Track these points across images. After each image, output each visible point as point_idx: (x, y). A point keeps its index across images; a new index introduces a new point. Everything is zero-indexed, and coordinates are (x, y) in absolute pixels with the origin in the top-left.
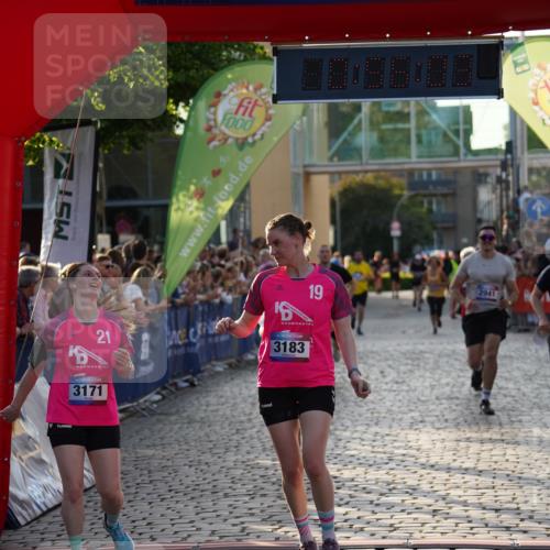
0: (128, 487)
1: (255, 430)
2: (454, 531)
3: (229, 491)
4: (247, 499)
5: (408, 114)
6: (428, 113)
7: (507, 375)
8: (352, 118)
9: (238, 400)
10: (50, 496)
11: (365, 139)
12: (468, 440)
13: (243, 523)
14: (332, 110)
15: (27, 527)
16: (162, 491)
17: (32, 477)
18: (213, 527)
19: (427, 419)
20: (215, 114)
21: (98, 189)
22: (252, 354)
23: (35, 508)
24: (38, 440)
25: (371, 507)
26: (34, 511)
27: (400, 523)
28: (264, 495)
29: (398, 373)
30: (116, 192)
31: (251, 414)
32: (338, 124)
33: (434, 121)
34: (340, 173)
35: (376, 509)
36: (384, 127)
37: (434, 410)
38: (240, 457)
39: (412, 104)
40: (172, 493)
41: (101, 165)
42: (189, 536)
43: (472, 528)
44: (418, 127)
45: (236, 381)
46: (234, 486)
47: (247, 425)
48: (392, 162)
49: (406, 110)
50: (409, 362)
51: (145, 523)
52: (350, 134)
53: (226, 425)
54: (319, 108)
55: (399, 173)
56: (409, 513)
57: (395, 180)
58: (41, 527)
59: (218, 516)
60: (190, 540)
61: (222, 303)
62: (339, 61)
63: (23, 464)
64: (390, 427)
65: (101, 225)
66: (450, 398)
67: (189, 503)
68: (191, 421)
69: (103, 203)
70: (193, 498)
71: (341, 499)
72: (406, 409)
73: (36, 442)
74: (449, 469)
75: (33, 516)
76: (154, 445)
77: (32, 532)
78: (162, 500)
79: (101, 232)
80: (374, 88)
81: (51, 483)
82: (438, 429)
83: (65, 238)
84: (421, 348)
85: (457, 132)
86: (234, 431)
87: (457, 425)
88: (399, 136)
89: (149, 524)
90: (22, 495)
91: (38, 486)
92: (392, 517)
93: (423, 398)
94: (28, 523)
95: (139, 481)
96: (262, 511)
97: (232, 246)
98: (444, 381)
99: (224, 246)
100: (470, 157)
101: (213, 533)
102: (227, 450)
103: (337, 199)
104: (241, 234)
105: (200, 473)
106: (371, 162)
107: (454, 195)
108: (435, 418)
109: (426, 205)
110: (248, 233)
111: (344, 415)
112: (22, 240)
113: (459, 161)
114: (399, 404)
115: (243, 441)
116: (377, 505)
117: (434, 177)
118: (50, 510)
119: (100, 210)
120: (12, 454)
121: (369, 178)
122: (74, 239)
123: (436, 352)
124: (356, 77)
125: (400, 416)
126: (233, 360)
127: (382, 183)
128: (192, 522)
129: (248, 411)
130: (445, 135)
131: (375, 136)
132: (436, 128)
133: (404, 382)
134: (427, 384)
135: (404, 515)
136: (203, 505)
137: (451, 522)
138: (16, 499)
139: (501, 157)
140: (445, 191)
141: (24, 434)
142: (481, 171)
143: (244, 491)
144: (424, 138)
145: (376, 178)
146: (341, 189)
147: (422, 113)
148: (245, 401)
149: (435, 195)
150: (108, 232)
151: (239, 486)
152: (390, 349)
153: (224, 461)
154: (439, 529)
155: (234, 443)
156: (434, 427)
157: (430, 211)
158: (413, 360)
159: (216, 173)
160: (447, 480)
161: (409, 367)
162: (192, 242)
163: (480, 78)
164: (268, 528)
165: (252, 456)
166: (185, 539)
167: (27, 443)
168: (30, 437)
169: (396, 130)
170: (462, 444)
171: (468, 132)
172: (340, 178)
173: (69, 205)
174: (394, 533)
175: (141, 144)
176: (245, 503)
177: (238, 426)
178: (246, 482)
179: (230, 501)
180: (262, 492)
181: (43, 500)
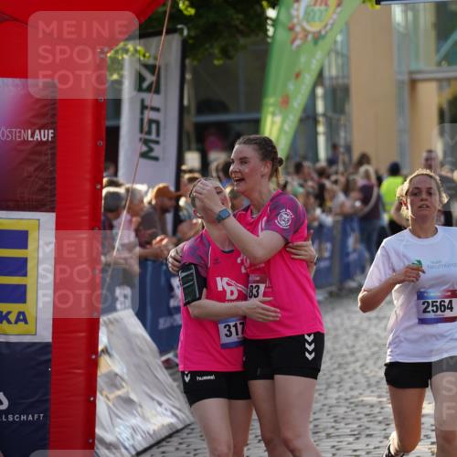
1: (358, 364)
3: (331, 431)
4: (351, 439)
9: (340, 332)
10: (139, 438)
17: (120, 418)
21: (186, 102)
22: (354, 280)
23: (123, 450)
24: (126, 377)
30: (204, 106)
31: (354, 346)
34: (449, 80)
38: (342, 394)
41: (188, 76)
45: (338, 311)
46: (338, 425)
47: (351, 359)
61: (321, 226)
63: (110, 404)
65: (189, 142)
69: (192, 119)
73: (122, 379)
79: (189, 149)
81: (140, 425)
86: (336, 366)
90: (109, 437)
91: (126, 427)
96: (368, 453)
99: (322, 163)
102: (329, 386)
103: (446, 108)
104: (342, 150)
110: (349, 149)
115: (346, 377)
118: (140, 453)
119: (188, 126)
120: (98, 394)
126: (334, 288)
129: (350, 343)
138: (103, 442)
141: (111, 372)
143: (348, 431)
148: (347, 332)
150: (197, 150)
151: (342, 425)
153: (326, 398)
155: (336, 379)
165: (355, 393)
167: (114, 380)
168: (116, 375)
172: (449, 85)
175: (233, 53)
176: (349, 444)
177: (340, 360)
178: (350, 421)
179: (333, 442)
180: (368, 432)
181: (132, 442)
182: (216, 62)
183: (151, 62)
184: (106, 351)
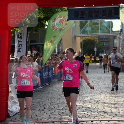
0: (35, 108)
2: (109, 117)
4: (62, 110)
5: (98, 23)
6: (103, 23)
7: (121, 82)
8: (85, 24)
9: (60, 88)
11: (88, 29)
12: (112, 97)
13: (61, 116)
14: (81, 22)
15: (12, 117)
16: (43, 109)
17: (13, 106)
18: (54, 117)
19: (103, 92)
20: (54, 23)
21: (28, 41)
23: (14, 112)
24: (15, 97)
25: (90, 112)
26: (14, 113)
27: (97, 115)
28: (66, 109)
29: (96, 82)
30: (32, 41)
32: (82, 25)
33: (104, 25)
34: (83, 37)
35: (92, 112)
36: (93, 26)
37: (104, 90)
38: (60, 101)
39: (99, 21)
40: (45, 109)
41: (28, 35)
42: (49, 119)
43: (113, 117)
44: (100, 26)
45: (59, 84)
46: (59, 107)
48: (94, 34)
49: (98, 22)
50: (99, 79)
51: (39, 116)
52: (85, 28)
53: (57, 94)
54: (78, 22)
55: (96, 37)
56: (99, 113)
57: (95, 38)
58: (15, 117)
59: (55, 114)
60: (49, 120)
62: (83, 11)
63: (11, 103)
64: (94, 94)
65: (29, 49)
66: (108, 87)
67: (49, 111)
68: (49, 93)
70: (50, 110)
71: (83, 110)
72: (98, 90)
73: (14, 98)
74: (108, 103)
75: (14, 115)
76: (41, 98)
77: (13, 118)
78: (43, 111)
79: (29, 50)
80: (91, 17)
82: (105, 94)
83: (20, 52)
84: (101, 76)
85: (109, 27)
87: (110, 93)
88: (96, 28)
89: (40, 116)
90: (11, 110)
91: (15, 108)
92: (95, 114)
93: (102, 87)
94: (12, 116)
95: (37, 106)
96: (65, 113)
97: (58, 53)
98: (107, 83)
99: (56, 53)
100: (112, 33)
101: (54, 118)
102: (57, 99)
103: (82, 43)
104: (60, 51)
105: (51, 105)
106: (90, 34)
107: (109, 41)
108: (105, 92)
109: (102, 44)
110: (62, 50)
111: (84, 91)
112: (11, 52)
113: (110, 34)
114: (96, 89)
115: (61, 97)
116: (92, 111)
117: (104, 37)
118: (17, 113)
119: (28, 45)
120: (9, 101)
121: (89, 38)
122: (22, 52)
123: (105, 77)
124: (86, 15)
125: (97, 91)
126: (59, 79)
127: (92, 39)
128: (50, 116)
130: (107, 28)
131: (91, 28)
132: (105, 26)
133: (97, 84)
134: (103, 84)
135: (98, 114)
136: (52, 112)
137: (108, 115)
138: (10, 111)
139: (120, 33)
140: (107, 40)
141: (11, 96)
142: (115, 36)
143: (61, 109)
144: (102, 29)
145: (91, 38)
146: (83, 40)
147: (101, 23)
149: (104, 41)
150: (30, 50)
151: (60, 107)
152: (94, 76)
153: (57, 102)
154: (106, 117)
155: (59, 98)
156: (104, 94)
157: (103, 45)
158: (100, 79)
159: (55, 37)
160: (108, 106)
161: (99, 80)
162: (49, 52)
163: (115, 15)
164: (67, 117)
165: (63, 101)
166: (48, 119)
167: (12, 98)
168: (13, 97)
169: (95, 27)
170: (111, 98)
171: (112, 27)
172: (83, 38)
173: (21, 45)
174: (95, 118)
175: (37, 31)
176: (62, 111)
177: (60, 94)
178: (62, 106)
179: (58, 111)
180: (65, 109)
181: (16, 111)
182: (34, 32)
183: (20, 32)
184: (10, 92)
